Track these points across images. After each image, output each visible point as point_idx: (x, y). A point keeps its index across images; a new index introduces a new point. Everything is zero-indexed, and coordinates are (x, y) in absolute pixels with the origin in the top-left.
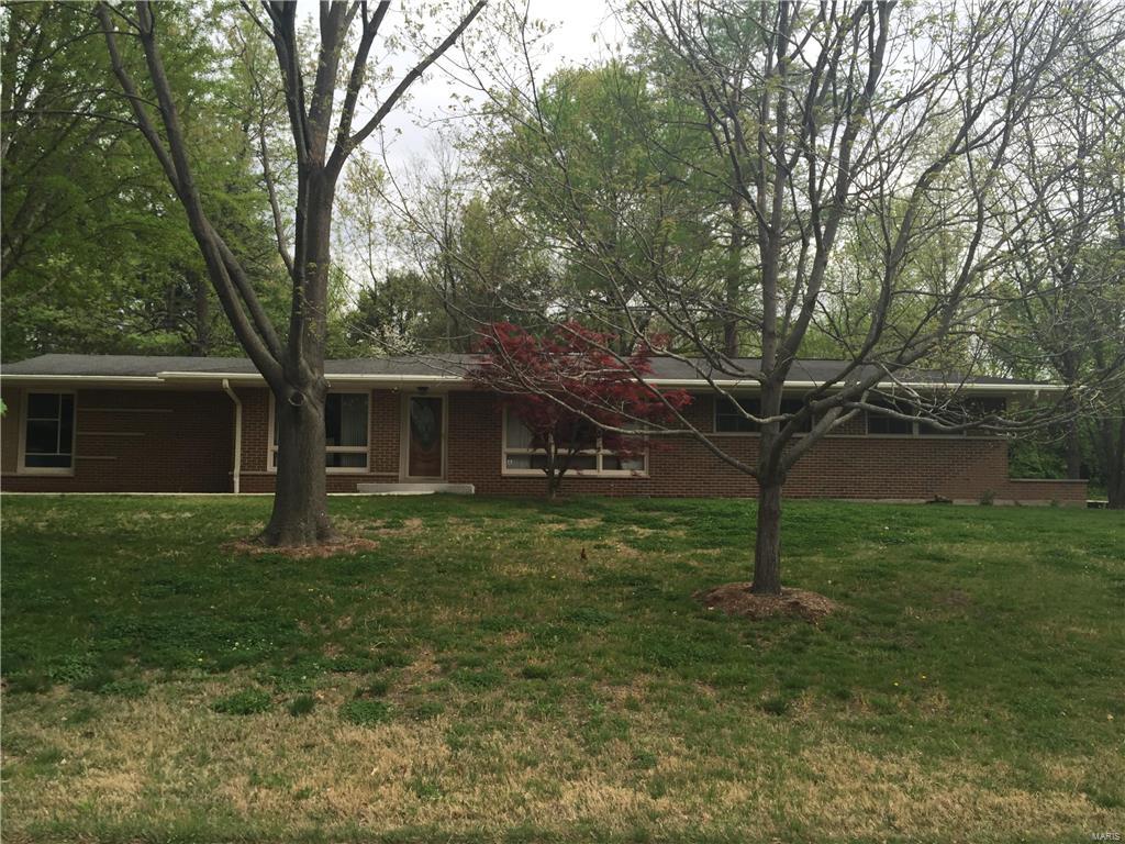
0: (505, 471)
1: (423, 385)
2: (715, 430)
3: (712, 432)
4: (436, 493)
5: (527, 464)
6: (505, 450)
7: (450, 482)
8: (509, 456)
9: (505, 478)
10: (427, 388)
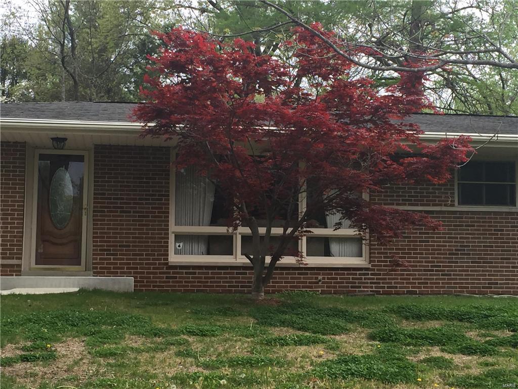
0: (174, 259)
1: (61, 135)
2: (456, 203)
3: (453, 205)
4: (82, 291)
5: (203, 247)
6: (173, 228)
7: (96, 274)
8: (179, 237)
9: (174, 267)
10: (65, 139)
